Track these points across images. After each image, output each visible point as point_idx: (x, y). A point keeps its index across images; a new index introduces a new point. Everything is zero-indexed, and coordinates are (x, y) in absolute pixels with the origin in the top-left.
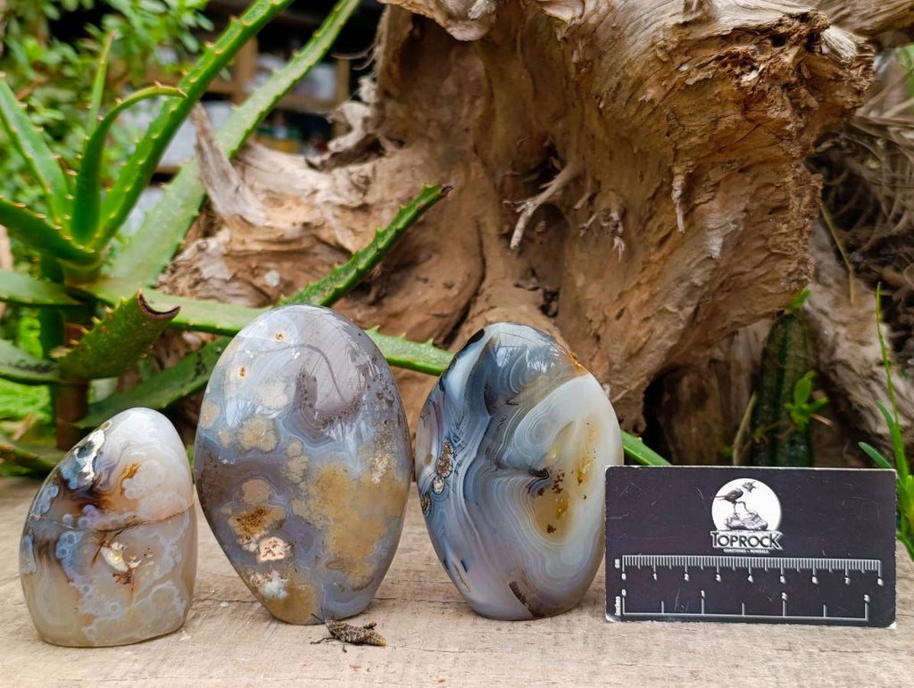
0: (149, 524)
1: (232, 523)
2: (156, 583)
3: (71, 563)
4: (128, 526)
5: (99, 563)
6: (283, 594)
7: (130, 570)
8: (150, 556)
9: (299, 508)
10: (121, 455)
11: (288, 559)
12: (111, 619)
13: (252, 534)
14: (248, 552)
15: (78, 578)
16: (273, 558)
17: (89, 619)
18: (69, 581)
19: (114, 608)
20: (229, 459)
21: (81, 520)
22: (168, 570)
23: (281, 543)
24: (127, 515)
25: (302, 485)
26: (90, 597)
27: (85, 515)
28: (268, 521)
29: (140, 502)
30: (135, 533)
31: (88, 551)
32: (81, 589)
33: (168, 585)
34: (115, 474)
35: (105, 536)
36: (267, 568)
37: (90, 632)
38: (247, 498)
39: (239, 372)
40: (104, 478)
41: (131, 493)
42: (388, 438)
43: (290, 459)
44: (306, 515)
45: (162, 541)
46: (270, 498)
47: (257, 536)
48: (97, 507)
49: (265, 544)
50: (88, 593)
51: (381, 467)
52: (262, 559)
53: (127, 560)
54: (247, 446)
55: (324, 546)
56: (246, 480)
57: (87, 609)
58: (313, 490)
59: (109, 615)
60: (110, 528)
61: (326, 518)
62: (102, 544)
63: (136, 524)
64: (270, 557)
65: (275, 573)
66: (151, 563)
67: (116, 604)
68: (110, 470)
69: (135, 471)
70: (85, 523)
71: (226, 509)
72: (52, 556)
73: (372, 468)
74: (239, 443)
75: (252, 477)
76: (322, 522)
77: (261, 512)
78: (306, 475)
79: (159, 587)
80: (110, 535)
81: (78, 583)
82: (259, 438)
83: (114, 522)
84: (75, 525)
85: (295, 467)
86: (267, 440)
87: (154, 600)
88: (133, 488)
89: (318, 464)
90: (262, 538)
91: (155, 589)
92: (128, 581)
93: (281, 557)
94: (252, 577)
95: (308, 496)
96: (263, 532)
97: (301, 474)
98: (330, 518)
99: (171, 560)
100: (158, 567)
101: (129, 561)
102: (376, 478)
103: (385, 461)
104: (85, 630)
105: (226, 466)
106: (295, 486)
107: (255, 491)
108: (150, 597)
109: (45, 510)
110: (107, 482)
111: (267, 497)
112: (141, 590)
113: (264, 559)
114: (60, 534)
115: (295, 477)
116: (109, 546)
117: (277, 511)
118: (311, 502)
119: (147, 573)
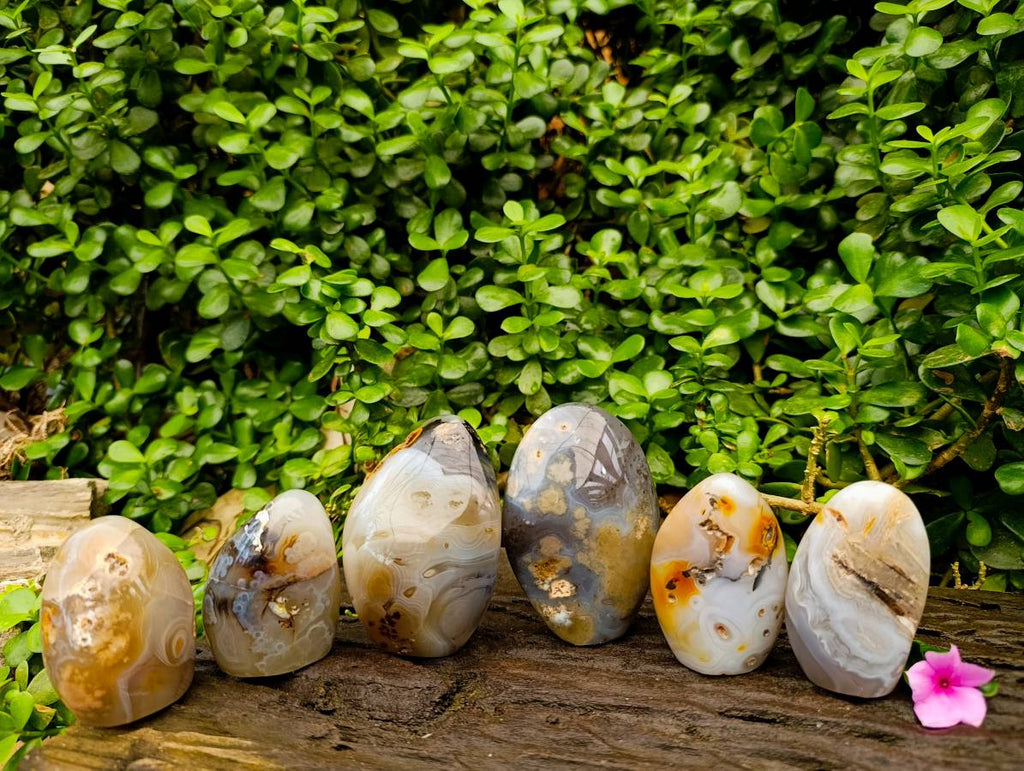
0: (305, 581)
1: (531, 568)
2: (312, 624)
3: (245, 616)
4: (289, 584)
5: (267, 613)
6: (569, 622)
7: (292, 617)
8: (307, 604)
9: (582, 558)
10: (283, 530)
11: (573, 596)
12: (276, 655)
13: (546, 577)
14: (542, 591)
15: (252, 628)
16: (562, 596)
17: (260, 656)
18: (244, 629)
19: (280, 647)
20: (531, 521)
21: (252, 583)
22: (320, 613)
23: (568, 585)
24: (288, 576)
25: (585, 541)
26: (261, 640)
27: (255, 578)
28: (559, 567)
29: (300, 565)
30: (295, 588)
31: (259, 606)
32: (254, 636)
33: (321, 624)
34: (278, 545)
35: (272, 593)
36: (557, 602)
37: (262, 666)
38: (544, 550)
39: (536, 454)
40: (270, 549)
41: (291, 558)
42: (646, 504)
43: (577, 520)
44: (587, 564)
45: (315, 592)
46: (561, 550)
47: (550, 579)
48: (266, 571)
49: (555, 585)
50: (260, 638)
51: (642, 527)
52: (553, 595)
53: (289, 609)
54: (544, 511)
55: (600, 586)
56: (543, 536)
57: (257, 649)
58: (593, 545)
59: (276, 652)
60: (276, 586)
61: (603, 567)
62: (269, 600)
63: (295, 581)
64: (559, 595)
65: (563, 607)
66: (308, 610)
67: (281, 643)
68: (274, 542)
69: (294, 541)
70: (255, 585)
71: (527, 558)
72: (229, 611)
73: (636, 528)
74: (538, 508)
75: (548, 534)
76: (600, 569)
77: (553, 560)
78: (588, 533)
79: (315, 626)
80: (276, 592)
81: (251, 631)
82: (553, 504)
83: (277, 582)
84: (248, 586)
85: (581, 527)
86: (559, 507)
87: (310, 636)
88: (292, 554)
89: (597, 525)
90: (553, 580)
91: (312, 628)
92: (291, 625)
93: (568, 595)
94: (545, 610)
95: (589, 549)
96: (555, 576)
97: (585, 532)
98: (606, 566)
99: (322, 604)
100: (312, 612)
101: (291, 609)
102: (639, 536)
103: (645, 522)
104: (258, 665)
105: (529, 526)
106: (580, 541)
107: (550, 545)
108: (307, 636)
109: (223, 575)
110: (272, 552)
111: (558, 549)
112: (300, 632)
113: (555, 596)
114: (236, 594)
115: (580, 535)
116: (275, 601)
117: (565, 562)
118: (592, 554)
119: (305, 617)
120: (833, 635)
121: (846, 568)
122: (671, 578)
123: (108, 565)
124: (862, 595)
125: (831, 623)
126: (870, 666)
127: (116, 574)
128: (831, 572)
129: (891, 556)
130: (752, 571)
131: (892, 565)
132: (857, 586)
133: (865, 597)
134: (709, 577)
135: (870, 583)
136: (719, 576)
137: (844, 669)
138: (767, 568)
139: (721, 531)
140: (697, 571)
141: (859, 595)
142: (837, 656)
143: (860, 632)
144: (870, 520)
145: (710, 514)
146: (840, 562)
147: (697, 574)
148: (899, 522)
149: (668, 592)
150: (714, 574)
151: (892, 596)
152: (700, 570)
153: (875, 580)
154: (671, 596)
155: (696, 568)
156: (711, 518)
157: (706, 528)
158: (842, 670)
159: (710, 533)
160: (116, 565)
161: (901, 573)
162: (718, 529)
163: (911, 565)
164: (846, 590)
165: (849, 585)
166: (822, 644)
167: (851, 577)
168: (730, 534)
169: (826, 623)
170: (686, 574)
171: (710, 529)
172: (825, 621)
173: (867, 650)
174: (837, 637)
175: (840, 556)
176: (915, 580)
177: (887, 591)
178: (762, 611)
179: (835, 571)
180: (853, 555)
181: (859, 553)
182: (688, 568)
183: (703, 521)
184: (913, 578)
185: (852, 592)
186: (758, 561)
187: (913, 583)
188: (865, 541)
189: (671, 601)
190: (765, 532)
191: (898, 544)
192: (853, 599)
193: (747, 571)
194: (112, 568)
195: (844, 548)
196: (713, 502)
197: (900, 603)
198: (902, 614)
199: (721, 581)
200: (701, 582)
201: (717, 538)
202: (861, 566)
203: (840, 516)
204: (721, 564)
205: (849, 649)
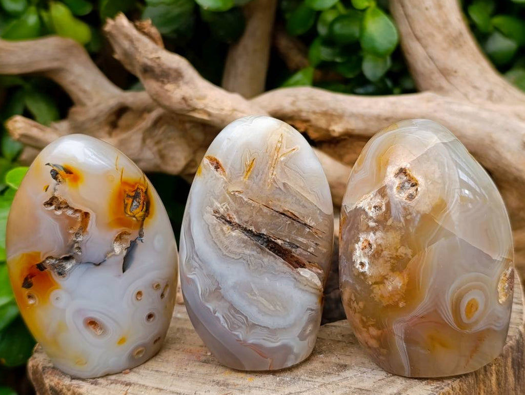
120: (227, 305)
121: (230, 223)
122: (26, 274)
123: (397, 182)
124: (251, 252)
125: (222, 291)
126: (273, 332)
127: (403, 195)
128: (215, 230)
129: (279, 200)
130: (119, 249)
131: (281, 211)
132: (245, 242)
133: (255, 253)
134: (68, 266)
135: (259, 236)
136: (80, 262)
137: (245, 341)
138: (138, 242)
139: (72, 208)
140: (53, 261)
141: (248, 252)
142: (235, 329)
143: (255, 295)
144: (248, 163)
145: (55, 190)
146: (223, 217)
147: (53, 265)
148: (282, 159)
149: (26, 292)
150: (74, 262)
151: (287, 247)
152: (57, 259)
153: (264, 231)
154: (30, 297)
155: (51, 257)
156: (56, 194)
157: (53, 207)
158: (243, 343)
159: (59, 213)
160: (406, 184)
161: (294, 218)
162: (68, 207)
163: (304, 206)
164: (233, 249)
165: (235, 242)
166: (218, 318)
167: (236, 233)
168: (85, 210)
169: (217, 292)
170: (41, 267)
171: (59, 208)
172: (216, 289)
173: (265, 314)
174: (232, 307)
175: (222, 210)
176: (312, 224)
177: (279, 242)
178: (139, 293)
179: (219, 229)
180: (235, 206)
181: (242, 203)
182: (42, 259)
183: (47, 199)
184: (308, 222)
185: (239, 251)
186: (126, 237)
187: (309, 227)
188: (247, 187)
189: (31, 302)
190: (129, 201)
191: (284, 184)
192: (242, 258)
193: (113, 250)
194: (401, 188)
195: (225, 200)
196: (55, 175)
197: (296, 252)
198: (303, 266)
199: (82, 268)
200: (60, 274)
201: (68, 217)
202: (246, 218)
203: (218, 163)
204: (79, 248)
205: (246, 318)
